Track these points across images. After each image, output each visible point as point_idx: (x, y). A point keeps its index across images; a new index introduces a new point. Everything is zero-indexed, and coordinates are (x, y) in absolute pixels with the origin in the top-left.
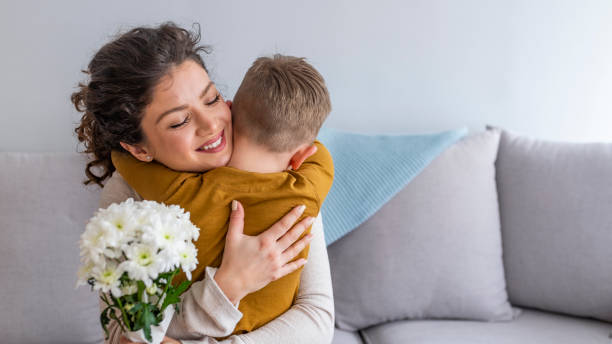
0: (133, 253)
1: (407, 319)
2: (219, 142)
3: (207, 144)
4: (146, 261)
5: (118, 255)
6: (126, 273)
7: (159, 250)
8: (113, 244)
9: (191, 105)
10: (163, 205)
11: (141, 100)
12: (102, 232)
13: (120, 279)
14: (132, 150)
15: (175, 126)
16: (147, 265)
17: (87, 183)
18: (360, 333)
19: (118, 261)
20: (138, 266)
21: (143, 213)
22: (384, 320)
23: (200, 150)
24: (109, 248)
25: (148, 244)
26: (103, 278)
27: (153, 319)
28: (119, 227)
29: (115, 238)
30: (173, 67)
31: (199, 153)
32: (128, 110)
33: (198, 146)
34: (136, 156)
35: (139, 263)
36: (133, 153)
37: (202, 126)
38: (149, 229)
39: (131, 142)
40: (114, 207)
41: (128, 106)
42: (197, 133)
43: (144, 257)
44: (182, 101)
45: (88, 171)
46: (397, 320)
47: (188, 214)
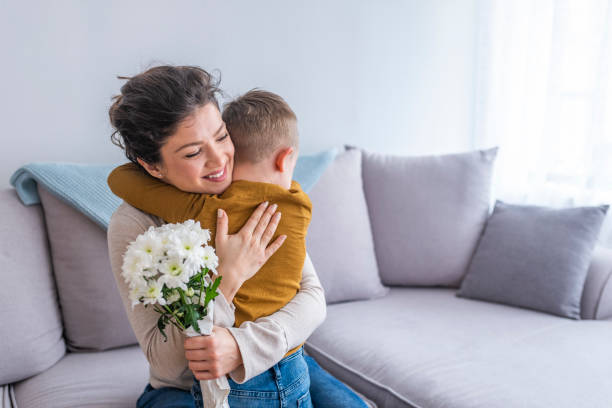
0: (165, 268)
2: (222, 173)
3: (212, 174)
4: (176, 272)
5: (155, 273)
6: (165, 286)
7: (184, 260)
8: (147, 266)
9: (206, 141)
10: (178, 224)
11: (165, 130)
12: (137, 259)
13: (162, 291)
14: (146, 166)
15: (189, 156)
16: (178, 274)
19: (156, 278)
20: (171, 277)
21: (164, 234)
23: (206, 177)
24: (145, 270)
25: (174, 258)
26: (148, 295)
27: (198, 315)
28: (149, 251)
29: (148, 262)
30: (197, 108)
31: (204, 180)
32: (151, 137)
33: (205, 174)
34: (150, 171)
35: (171, 274)
36: (147, 169)
37: (212, 160)
38: (172, 246)
39: (147, 161)
40: (141, 238)
41: (153, 134)
42: (206, 165)
43: (174, 269)
44: (199, 138)
47: (199, 223)
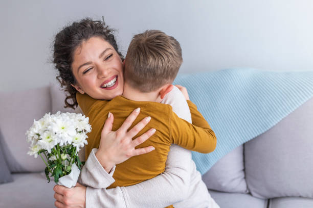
1: (300, 197)
3: (105, 83)
9: (94, 61)
15: (85, 73)
17: (65, 107)
18: (269, 201)
22: (284, 195)
28: (43, 124)
30: (83, 42)
43: (49, 138)
45: (66, 102)
46: (293, 197)
